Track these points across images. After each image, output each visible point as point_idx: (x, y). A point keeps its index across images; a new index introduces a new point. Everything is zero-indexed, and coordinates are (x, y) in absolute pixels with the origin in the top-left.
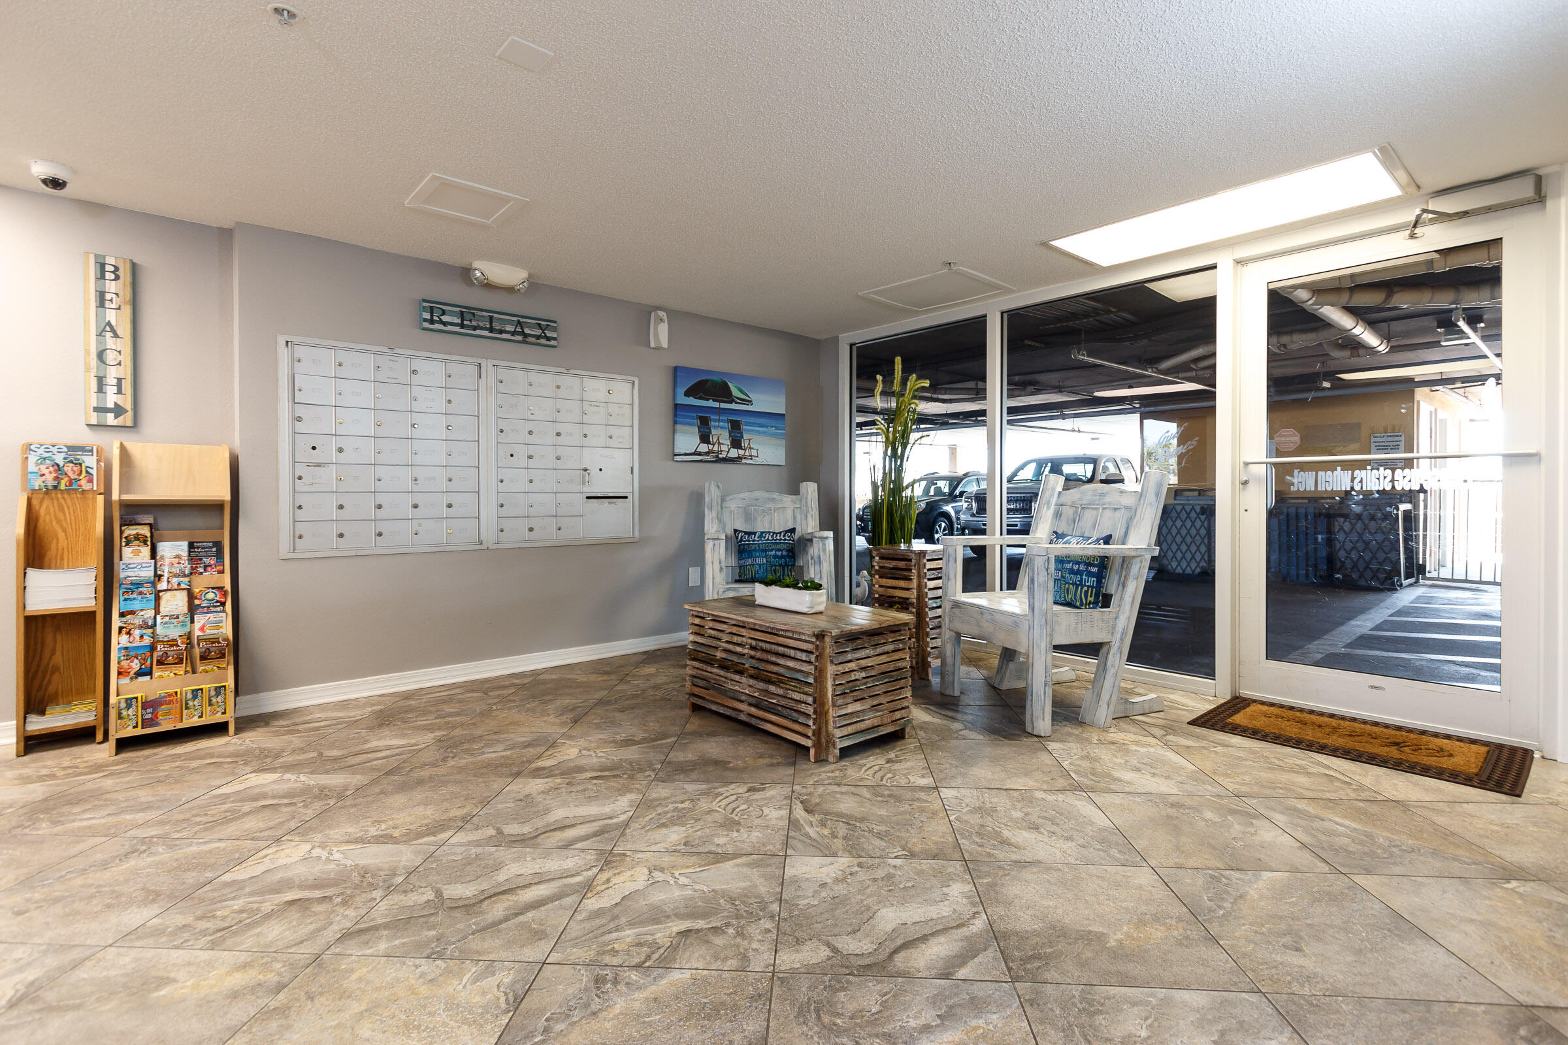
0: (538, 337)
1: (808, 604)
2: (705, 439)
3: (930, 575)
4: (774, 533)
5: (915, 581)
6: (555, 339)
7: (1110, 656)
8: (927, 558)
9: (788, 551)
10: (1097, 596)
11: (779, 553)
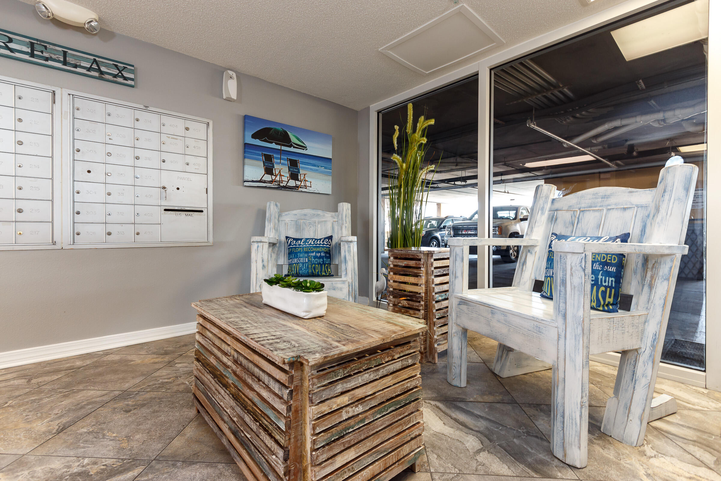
0: (115, 76)
1: (305, 308)
2: (269, 171)
3: (437, 272)
4: (316, 239)
5: (423, 278)
6: (132, 80)
7: (640, 364)
8: (434, 257)
9: (326, 253)
10: (616, 296)
11: (318, 255)
